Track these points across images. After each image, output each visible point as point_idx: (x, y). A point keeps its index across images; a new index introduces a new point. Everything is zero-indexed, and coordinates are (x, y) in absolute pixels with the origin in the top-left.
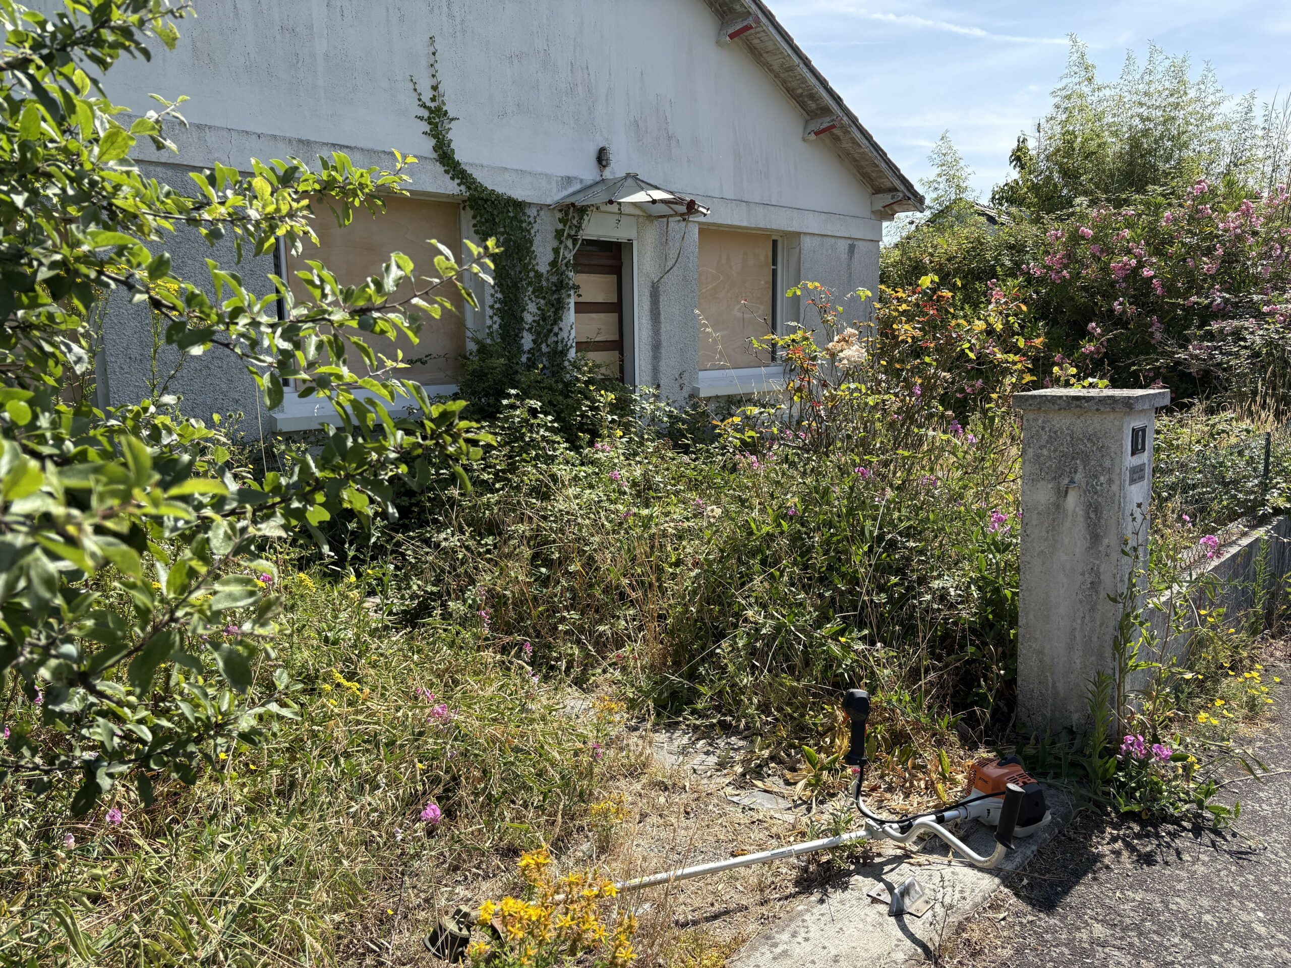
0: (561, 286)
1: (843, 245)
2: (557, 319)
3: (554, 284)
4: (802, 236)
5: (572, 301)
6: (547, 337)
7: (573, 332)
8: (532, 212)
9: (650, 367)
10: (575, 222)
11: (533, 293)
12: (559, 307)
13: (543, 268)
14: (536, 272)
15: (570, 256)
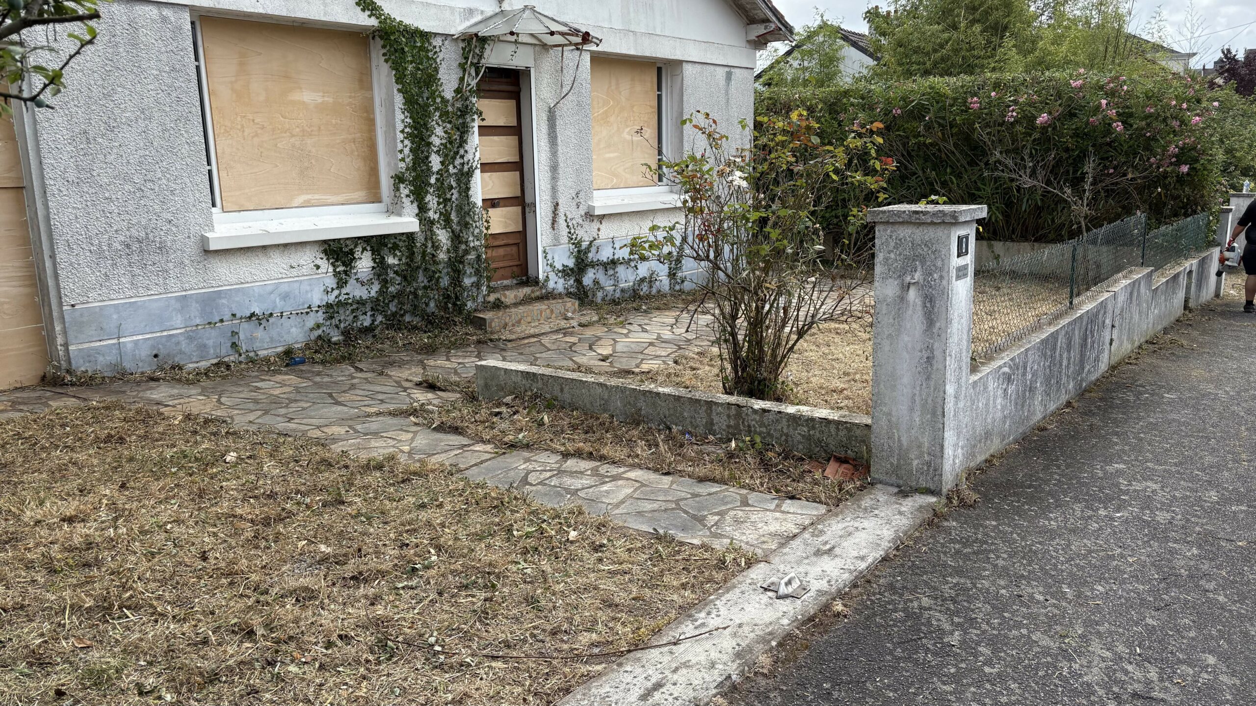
0: (465, 111)
1: (721, 72)
2: (463, 142)
3: (459, 109)
4: (684, 64)
5: (476, 124)
6: (454, 158)
7: (478, 155)
8: (437, 42)
9: (549, 186)
10: (477, 51)
11: (440, 117)
12: (463, 130)
13: (449, 94)
14: (442, 98)
15: (474, 83)
